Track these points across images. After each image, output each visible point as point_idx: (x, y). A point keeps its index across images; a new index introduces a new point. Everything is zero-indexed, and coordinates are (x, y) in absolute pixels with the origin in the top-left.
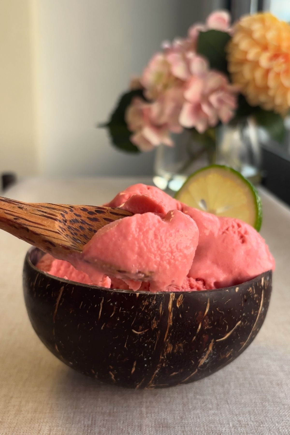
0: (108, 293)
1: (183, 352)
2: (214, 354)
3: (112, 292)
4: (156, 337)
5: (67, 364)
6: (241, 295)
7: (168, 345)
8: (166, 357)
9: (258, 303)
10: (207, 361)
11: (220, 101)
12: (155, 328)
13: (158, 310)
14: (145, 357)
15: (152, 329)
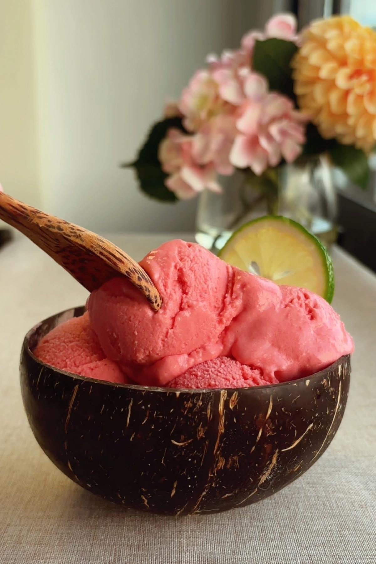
0: (138, 392)
1: (238, 467)
2: (279, 469)
3: (144, 391)
4: (203, 449)
5: (83, 485)
6: (312, 389)
7: (218, 459)
8: (216, 475)
9: (335, 399)
10: (270, 477)
11: (283, 133)
12: (202, 437)
13: (205, 413)
14: (188, 476)
15: (197, 438)
